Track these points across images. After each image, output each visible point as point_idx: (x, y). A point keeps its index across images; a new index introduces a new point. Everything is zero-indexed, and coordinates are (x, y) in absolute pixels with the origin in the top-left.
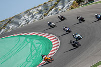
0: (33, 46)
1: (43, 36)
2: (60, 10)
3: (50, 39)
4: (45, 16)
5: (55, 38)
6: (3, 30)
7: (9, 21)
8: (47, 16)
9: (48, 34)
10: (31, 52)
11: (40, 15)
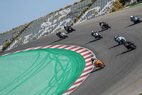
0: (58, 64)
1: (73, 50)
2: (96, 13)
3: (82, 54)
4: (75, 21)
5: (90, 53)
6: (16, 41)
7: (24, 29)
8: (79, 22)
9: (79, 47)
10: (56, 72)
11: (68, 21)
